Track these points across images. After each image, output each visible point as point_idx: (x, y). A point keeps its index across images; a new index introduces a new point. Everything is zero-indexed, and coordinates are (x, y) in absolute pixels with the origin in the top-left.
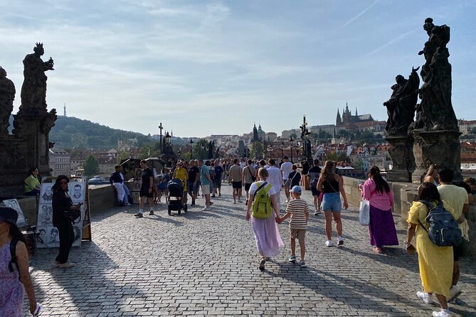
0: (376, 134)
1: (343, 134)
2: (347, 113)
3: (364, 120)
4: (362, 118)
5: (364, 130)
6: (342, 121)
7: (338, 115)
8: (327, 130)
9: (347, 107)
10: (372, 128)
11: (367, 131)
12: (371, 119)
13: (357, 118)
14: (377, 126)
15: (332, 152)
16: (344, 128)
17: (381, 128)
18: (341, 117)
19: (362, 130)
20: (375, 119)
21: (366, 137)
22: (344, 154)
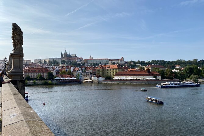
0: (78, 63)
1: (64, 62)
2: (66, 53)
3: (73, 57)
4: (72, 56)
5: (73, 61)
6: (63, 57)
7: (62, 54)
8: (57, 60)
9: (66, 51)
10: (76, 60)
11: (74, 62)
12: (76, 56)
13: (70, 56)
14: (78, 60)
15: (63, 70)
16: (64, 60)
17: (80, 60)
18: (63, 54)
19: (72, 61)
20: (77, 57)
21: (74, 64)
22: (70, 71)
